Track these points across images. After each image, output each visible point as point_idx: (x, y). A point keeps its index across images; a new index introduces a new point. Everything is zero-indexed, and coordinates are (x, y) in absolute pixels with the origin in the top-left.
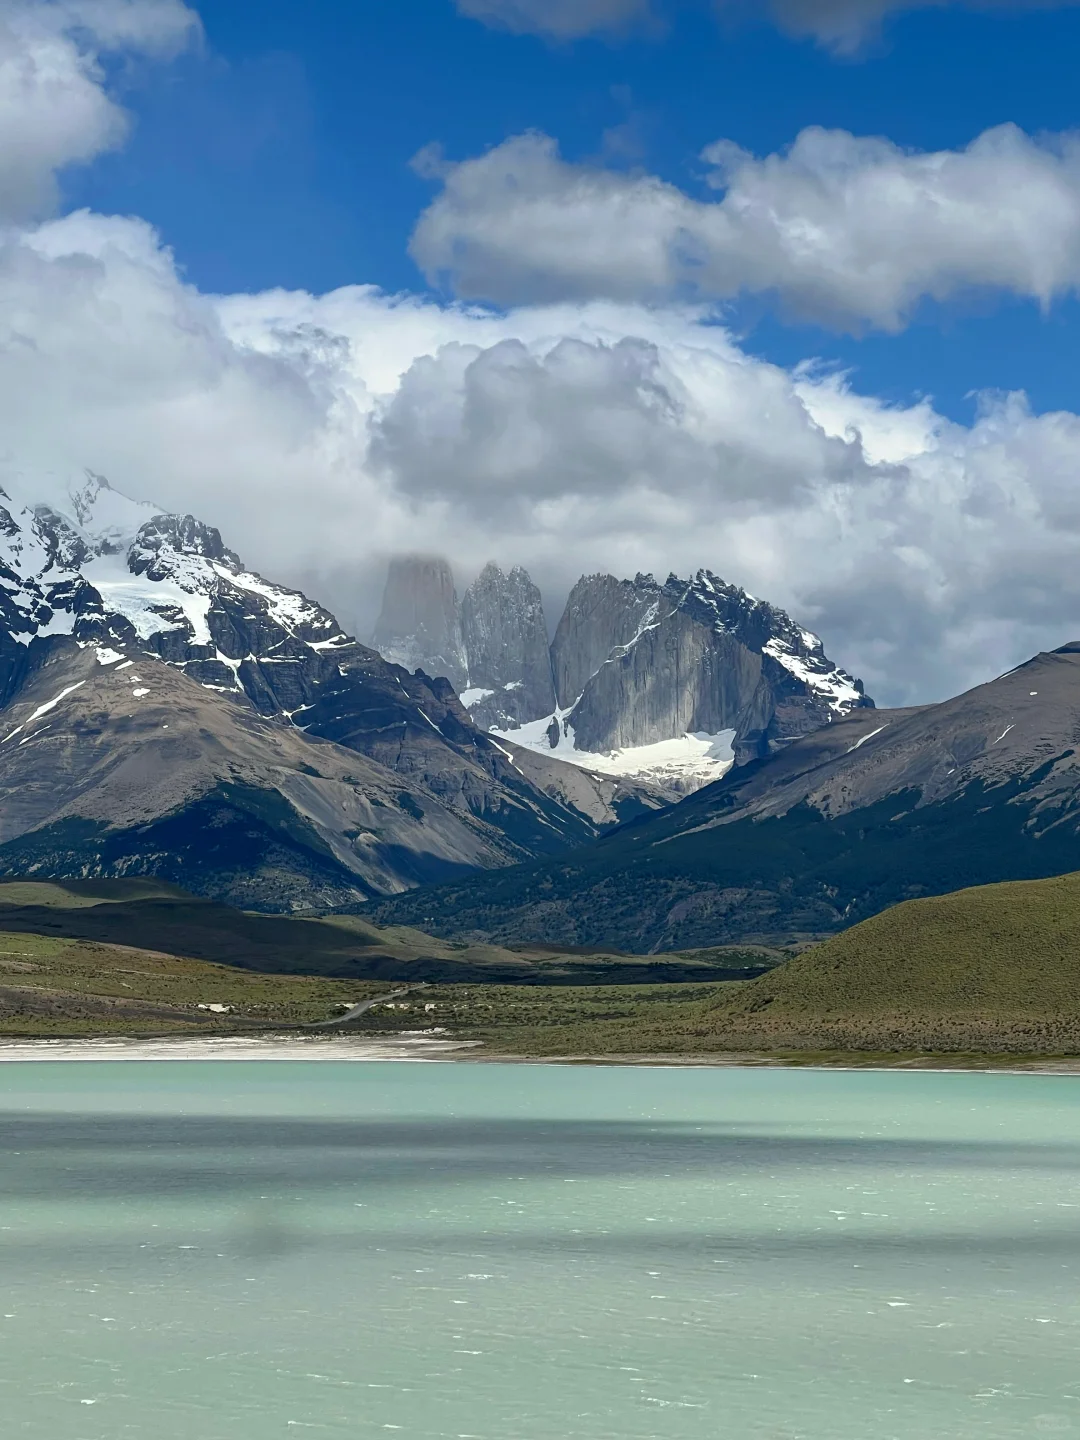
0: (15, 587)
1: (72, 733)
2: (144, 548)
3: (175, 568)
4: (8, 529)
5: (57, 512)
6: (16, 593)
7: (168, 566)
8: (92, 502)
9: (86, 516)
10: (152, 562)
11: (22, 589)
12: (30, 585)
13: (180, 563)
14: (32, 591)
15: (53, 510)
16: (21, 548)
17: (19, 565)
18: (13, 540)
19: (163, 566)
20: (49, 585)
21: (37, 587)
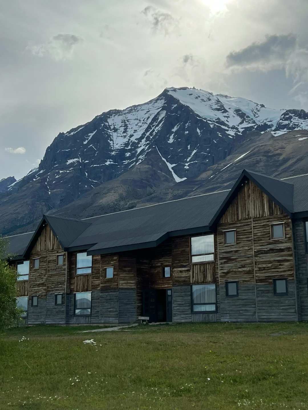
0: (226, 128)
1: (263, 156)
2: (284, 120)
3: (300, 124)
4: (223, 111)
5: (244, 111)
6: (228, 130)
7: (297, 124)
8: (258, 111)
9: (257, 116)
10: (289, 124)
11: (230, 129)
12: (233, 128)
13: (302, 122)
14: (234, 130)
15: (242, 110)
16: (229, 117)
17: (228, 122)
18: (226, 114)
19: (294, 124)
20: (242, 128)
21: (237, 129)
